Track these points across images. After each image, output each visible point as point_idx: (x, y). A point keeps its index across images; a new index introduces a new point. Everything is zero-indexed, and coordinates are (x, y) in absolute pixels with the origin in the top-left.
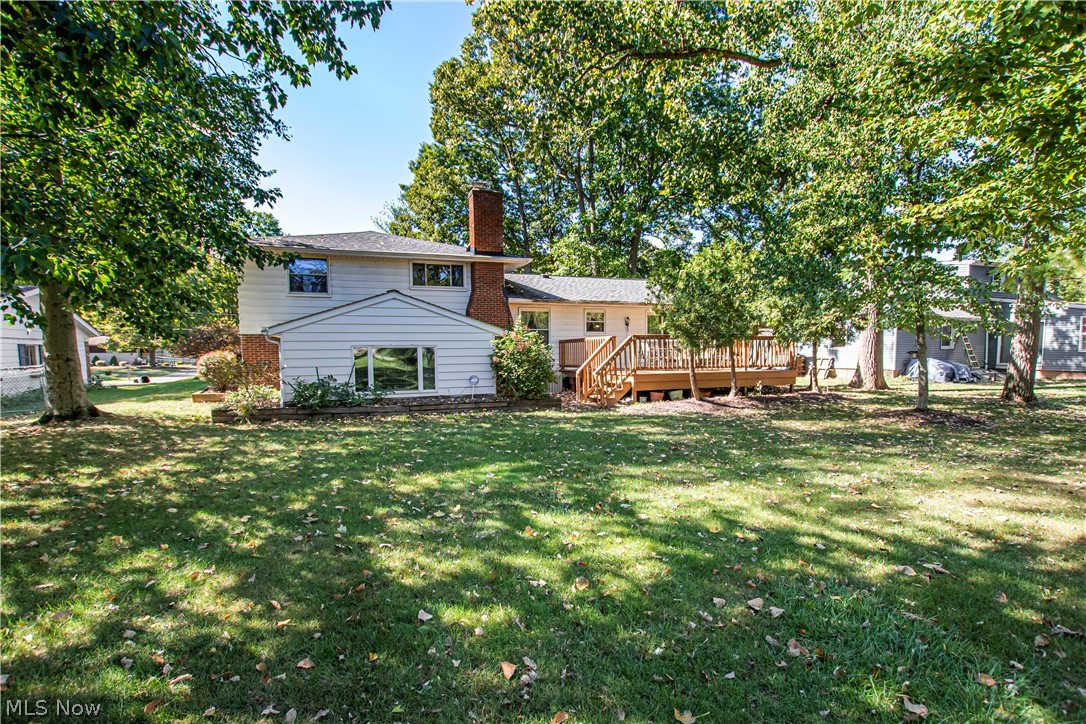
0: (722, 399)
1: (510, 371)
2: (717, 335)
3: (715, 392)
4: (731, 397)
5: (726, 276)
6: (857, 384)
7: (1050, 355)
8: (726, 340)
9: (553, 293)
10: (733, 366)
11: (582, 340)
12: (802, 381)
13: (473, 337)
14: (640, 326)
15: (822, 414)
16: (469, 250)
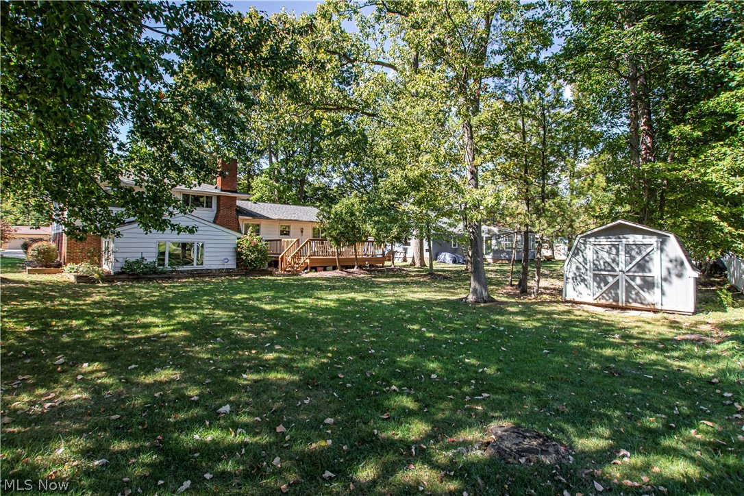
0: (351, 270)
1: (247, 256)
2: (348, 240)
3: (347, 267)
4: (355, 269)
5: (352, 214)
6: (413, 264)
7: (495, 252)
8: (352, 243)
9: (262, 213)
10: (356, 255)
11: (280, 240)
12: (387, 263)
13: (225, 238)
14: (309, 234)
15: (393, 276)
16: (216, 188)
